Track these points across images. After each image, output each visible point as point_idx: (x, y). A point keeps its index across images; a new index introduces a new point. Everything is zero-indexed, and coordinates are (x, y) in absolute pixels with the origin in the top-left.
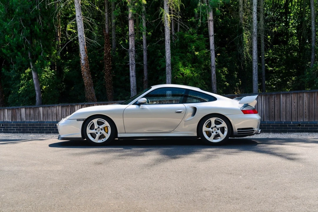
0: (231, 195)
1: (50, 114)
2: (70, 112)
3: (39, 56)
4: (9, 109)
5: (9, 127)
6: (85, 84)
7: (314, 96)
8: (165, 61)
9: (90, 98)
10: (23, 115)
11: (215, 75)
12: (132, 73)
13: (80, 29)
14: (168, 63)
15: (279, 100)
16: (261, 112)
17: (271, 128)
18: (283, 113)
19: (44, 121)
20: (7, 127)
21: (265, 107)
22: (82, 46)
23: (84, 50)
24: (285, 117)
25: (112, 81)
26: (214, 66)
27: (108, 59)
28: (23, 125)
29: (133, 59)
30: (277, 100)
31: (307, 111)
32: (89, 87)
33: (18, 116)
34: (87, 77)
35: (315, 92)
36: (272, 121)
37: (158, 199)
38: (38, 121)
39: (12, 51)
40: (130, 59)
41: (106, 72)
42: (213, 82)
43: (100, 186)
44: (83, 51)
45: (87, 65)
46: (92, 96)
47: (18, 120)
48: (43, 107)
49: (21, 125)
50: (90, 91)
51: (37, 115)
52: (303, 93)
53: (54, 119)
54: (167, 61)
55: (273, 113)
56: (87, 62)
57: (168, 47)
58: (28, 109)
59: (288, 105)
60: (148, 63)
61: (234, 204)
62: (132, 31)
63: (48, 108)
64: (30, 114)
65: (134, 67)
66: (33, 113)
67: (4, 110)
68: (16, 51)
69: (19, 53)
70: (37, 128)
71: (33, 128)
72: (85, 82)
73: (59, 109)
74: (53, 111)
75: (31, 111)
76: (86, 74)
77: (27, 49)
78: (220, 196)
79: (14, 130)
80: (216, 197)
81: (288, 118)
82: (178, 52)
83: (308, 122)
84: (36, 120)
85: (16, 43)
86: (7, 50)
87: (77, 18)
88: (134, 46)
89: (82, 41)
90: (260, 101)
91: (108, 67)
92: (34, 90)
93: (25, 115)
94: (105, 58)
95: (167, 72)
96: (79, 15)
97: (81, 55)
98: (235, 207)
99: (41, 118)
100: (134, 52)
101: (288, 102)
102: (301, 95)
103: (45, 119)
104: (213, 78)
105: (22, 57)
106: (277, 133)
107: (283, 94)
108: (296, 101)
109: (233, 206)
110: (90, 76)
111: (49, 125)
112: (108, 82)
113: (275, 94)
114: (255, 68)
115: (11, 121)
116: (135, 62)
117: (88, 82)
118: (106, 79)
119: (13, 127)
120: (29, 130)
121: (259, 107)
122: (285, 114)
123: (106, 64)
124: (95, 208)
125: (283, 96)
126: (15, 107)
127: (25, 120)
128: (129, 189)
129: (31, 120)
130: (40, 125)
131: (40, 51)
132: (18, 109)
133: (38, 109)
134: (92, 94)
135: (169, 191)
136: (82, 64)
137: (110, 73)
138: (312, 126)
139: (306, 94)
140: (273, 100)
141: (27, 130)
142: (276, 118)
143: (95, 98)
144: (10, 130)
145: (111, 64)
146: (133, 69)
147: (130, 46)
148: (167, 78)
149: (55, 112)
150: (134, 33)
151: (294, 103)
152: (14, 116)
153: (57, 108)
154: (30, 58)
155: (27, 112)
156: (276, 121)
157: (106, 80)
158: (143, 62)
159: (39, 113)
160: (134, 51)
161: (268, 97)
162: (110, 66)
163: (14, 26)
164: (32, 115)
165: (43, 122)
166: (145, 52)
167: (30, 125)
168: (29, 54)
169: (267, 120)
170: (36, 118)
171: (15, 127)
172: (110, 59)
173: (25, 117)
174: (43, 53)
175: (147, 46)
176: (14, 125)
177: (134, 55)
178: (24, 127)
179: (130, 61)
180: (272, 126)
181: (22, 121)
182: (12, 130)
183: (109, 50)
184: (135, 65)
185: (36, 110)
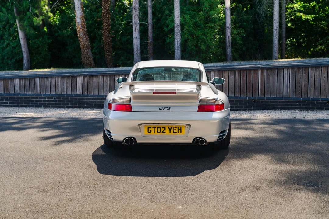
0: (272, 199)
1: (48, 86)
2: (71, 84)
3: (28, 13)
4: (1, 79)
5: (1, 100)
6: (82, 47)
8: (173, 21)
9: (88, 62)
10: (17, 87)
11: (230, 37)
12: (136, 34)
14: (177, 24)
15: (307, 74)
16: (286, 87)
17: (297, 105)
18: (311, 88)
19: (41, 93)
21: (292, 82)
22: (78, 2)
23: (80, 6)
24: (312, 93)
25: (111, 43)
26: (229, 27)
27: (107, 16)
28: (17, 98)
29: (137, 18)
30: (305, 74)
32: (86, 50)
33: (11, 87)
34: (83, 38)
36: (298, 97)
37: (198, 203)
38: (34, 93)
40: (133, 18)
41: (105, 31)
42: (227, 45)
43: (132, 185)
44: (78, 7)
45: (84, 24)
46: (89, 61)
47: (12, 92)
48: (39, 78)
49: (15, 98)
50: (87, 54)
51: (33, 86)
53: (53, 91)
54: (176, 21)
55: (300, 89)
56: (84, 20)
57: (177, 4)
58: (22, 80)
59: (317, 80)
60: (153, 22)
61: (278, 210)
63: (46, 79)
64: (25, 85)
65: (138, 27)
66: (28, 84)
69: (4, 9)
70: (33, 101)
71: (28, 101)
72: (82, 43)
73: (58, 80)
74: (52, 83)
75: (26, 82)
76: (82, 35)
77: (12, 4)
78: (262, 199)
79: (7, 103)
80: (258, 200)
81: (316, 94)
82: (189, 10)
84: (32, 92)
88: (138, 3)
90: (286, 75)
91: (107, 26)
92: (21, 51)
93: (19, 86)
94: (104, 15)
95: (175, 33)
97: (76, 13)
98: (281, 215)
99: (37, 91)
100: (138, 10)
101: (317, 76)
103: (43, 92)
104: (227, 40)
105: (8, 14)
106: (303, 111)
108: (326, 75)
109: (278, 212)
110: (87, 37)
111: (47, 98)
112: (107, 44)
113: (303, 68)
114: (276, 30)
115: (3, 93)
116: (139, 22)
117: (85, 45)
118: (105, 40)
119: (6, 100)
121: (284, 81)
122: (313, 89)
123: (105, 23)
124: (136, 216)
125: (311, 69)
127: (19, 92)
128: (164, 190)
129: (26, 92)
130: (37, 98)
131: (28, 7)
132: (11, 79)
133: (34, 79)
134: (89, 58)
135: (207, 193)
136: (78, 23)
137: (109, 33)
140: (300, 74)
141: (22, 103)
142: (303, 94)
143: (93, 62)
144: (2, 103)
145: (110, 22)
146: (137, 29)
147: (133, 3)
148: (176, 41)
149: (54, 83)
151: (323, 78)
152: (6, 87)
153: (57, 79)
154: (16, 15)
155: (22, 83)
156: (303, 97)
157: (104, 42)
158: (148, 21)
159: (35, 84)
160: (138, 8)
161: (295, 70)
162: (109, 25)
164: (27, 87)
165: (40, 95)
166: (150, 9)
167: (25, 98)
168: (15, 10)
169: (292, 96)
170: (32, 90)
171: (8, 100)
172: (109, 17)
173: (19, 89)
174: (31, 8)
175: (152, 3)
176: (7, 98)
177: (138, 14)
178: (18, 100)
179: (133, 21)
180: (298, 102)
181: (16, 93)
182: (5, 103)
183: (108, 6)
184: (138, 25)
185: (32, 80)
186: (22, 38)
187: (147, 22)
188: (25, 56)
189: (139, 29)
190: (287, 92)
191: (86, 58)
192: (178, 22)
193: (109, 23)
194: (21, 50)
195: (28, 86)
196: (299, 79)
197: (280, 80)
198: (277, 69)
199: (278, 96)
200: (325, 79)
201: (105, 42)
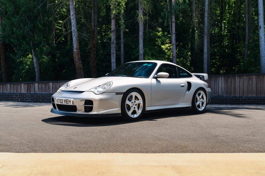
3: (40, 45)
4: (25, 83)
5: (25, 98)
6: (77, 68)
7: (260, 78)
8: (138, 52)
10: (37, 88)
12: (113, 60)
13: (73, 25)
15: (234, 80)
16: (221, 89)
17: (229, 101)
18: (237, 90)
19: (53, 93)
20: (23, 98)
21: (224, 86)
22: (75, 38)
23: (76, 41)
24: (238, 93)
25: (96, 66)
26: (175, 57)
27: (94, 49)
28: (36, 96)
29: (114, 49)
31: (255, 89)
32: (80, 70)
33: (32, 89)
34: (78, 62)
35: (261, 75)
36: (229, 96)
38: (48, 93)
39: (18, 40)
40: (112, 49)
41: (92, 59)
45: (79, 53)
47: (32, 92)
48: (52, 83)
49: (34, 96)
50: (80, 73)
51: (47, 88)
52: (253, 75)
54: (141, 52)
55: (230, 90)
56: (79, 50)
57: (141, 41)
58: (40, 84)
59: (241, 84)
60: (124, 53)
62: (114, 28)
63: (57, 84)
64: (42, 88)
65: (115, 55)
66: (44, 87)
67: (21, 84)
68: (21, 41)
69: (24, 42)
71: (44, 98)
72: (77, 66)
75: (42, 86)
76: (77, 60)
77: (30, 39)
79: (29, 100)
81: (241, 94)
83: (256, 97)
84: (46, 92)
85: (22, 34)
86: (14, 39)
87: (71, 16)
88: (115, 40)
89: (74, 35)
90: (221, 81)
91: (93, 55)
96: (73, 14)
97: (74, 45)
99: (50, 91)
100: (115, 44)
101: (241, 82)
102: (251, 77)
105: (27, 46)
106: (233, 105)
107: (237, 76)
108: (247, 81)
110: (81, 62)
113: (231, 76)
114: (206, 59)
115: (26, 93)
116: (116, 52)
117: (79, 66)
119: (28, 98)
120: (41, 100)
121: (219, 85)
122: (239, 90)
123: (92, 53)
125: (237, 77)
126: (30, 82)
127: (37, 92)
129: (43, 92)
131: (41, 41)
132: (32, 83)
136: (75, 52)
137: (95, 60)
138: (258, 100)
139: (254, 76)
140: (230, 80)
141: (40, 100)
142: (232, 94)
144: (25, 100)
146: (114, 57)
147: (112, 39)
150: (115, 30)
151: (245, 83)
152: (29, 89)
154: (32, 47)
155: (40, 86)
156: (232, 95)
159: (49, 87)
161: (226, 78)
162: (95, 55)
163: (20, 21)
166: (122, 44)
167: (41, 96)
168: (31, 43)
169: (225, 95)
170: (47, 91)
171: (30, 98)
172: (95, 49)
173: (38, 90)
174: (43, 43)
175: (124, 40)
176: (29, 96)
177: (115, 46)
178: (37, 98)
179: (112, 51)
180: (229, 99)
181: (35, 93)
182: (27, 100)
183: (95, 42)
184: (115, 54)
185: (47, 84)
186: (35, 63)
187: (120, 53)
188: (37, 74)
189: (115, 57)
190: (221, 92)
191: (80, 75)
192: (141, 53)
193: (94, 53)
194: (35, 71)
195: (44, 89)
196: (229, 84)
197: (216, 84)
198: (215, 77)
199: (215, 95)
200: (247, 84)
201: (92, 66)
